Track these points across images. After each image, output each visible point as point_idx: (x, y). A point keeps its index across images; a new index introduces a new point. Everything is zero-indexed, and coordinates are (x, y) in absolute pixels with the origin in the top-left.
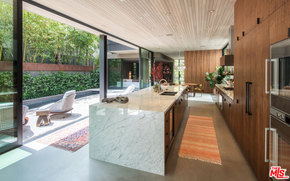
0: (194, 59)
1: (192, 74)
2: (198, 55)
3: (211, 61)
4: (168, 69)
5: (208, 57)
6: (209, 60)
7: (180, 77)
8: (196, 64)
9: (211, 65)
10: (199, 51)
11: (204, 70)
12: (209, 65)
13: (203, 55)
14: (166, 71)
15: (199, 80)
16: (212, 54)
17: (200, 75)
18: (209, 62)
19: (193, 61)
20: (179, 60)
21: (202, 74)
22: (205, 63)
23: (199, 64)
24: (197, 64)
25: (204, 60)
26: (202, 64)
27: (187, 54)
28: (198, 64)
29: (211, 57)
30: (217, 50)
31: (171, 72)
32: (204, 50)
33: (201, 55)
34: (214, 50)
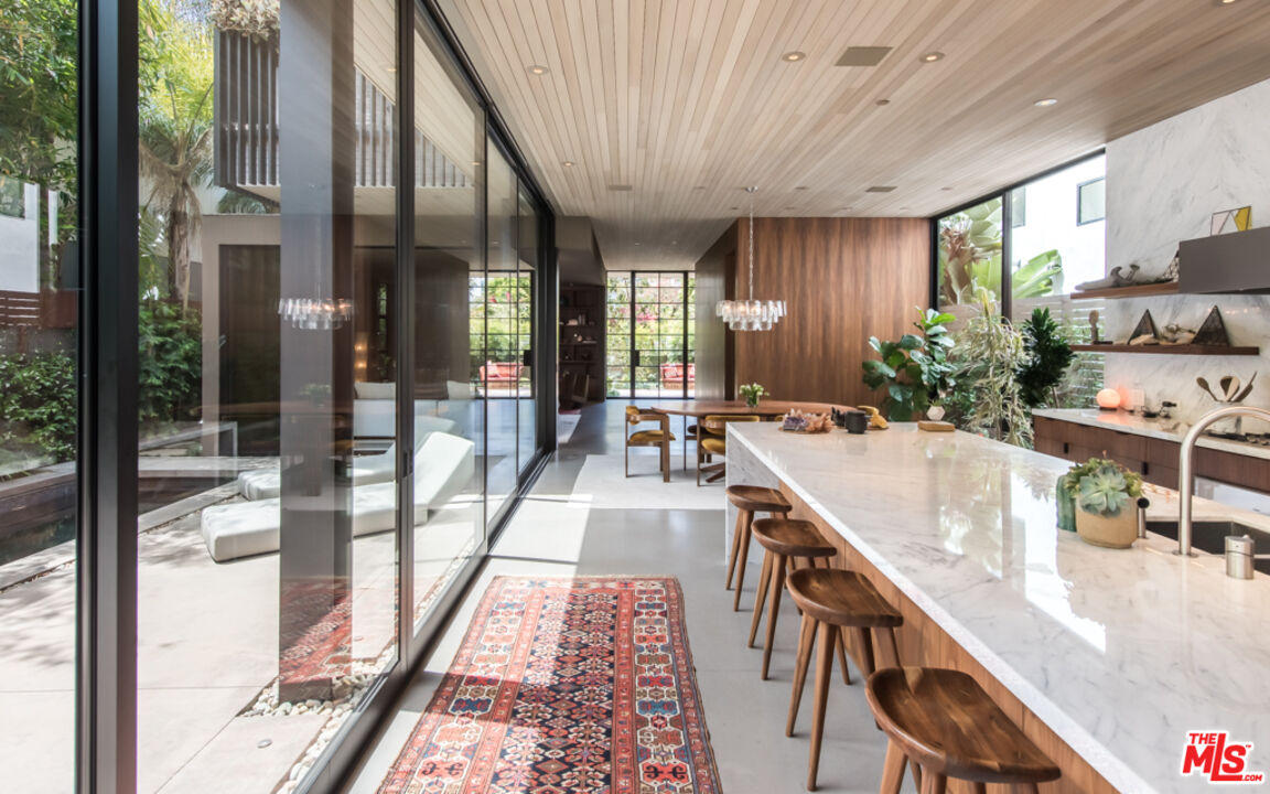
0: (792, 262)
2: (813, 241)
3: (874, 276)
4: (573, 323)
5: (862, 257)
6: (867, 275)
7: (638, 365)
8: (798, 290)
9: (875, 299)
10: (815, 224)
12: (867, 299)
13: (834, 243)
14: (562, 332)
16: (880, 240)
18: (867, 284)
19: (785, 273)
20: (633, 273)
22: (845, 286)
23: (818, 292)
24: (803, 294)
25: (840, 273)
26: (833, 295)
28: (809, 291)
29: (876, 253)
30: (908, 219)
31: (593, 339)
32: (842, 219)
33: (827, 242)
34: (891, 219)
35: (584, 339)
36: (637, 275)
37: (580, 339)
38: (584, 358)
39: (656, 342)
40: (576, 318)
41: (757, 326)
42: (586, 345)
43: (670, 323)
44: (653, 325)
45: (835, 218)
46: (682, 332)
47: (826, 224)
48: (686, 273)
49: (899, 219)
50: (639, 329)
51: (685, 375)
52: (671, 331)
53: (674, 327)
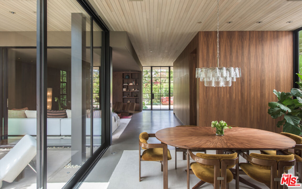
1: (218, 96)
3: (266, 60)
4: (131, 84)
6: (262, 59)
7: (153, 99)
10: (237, 34)
11: (250, 85)
13: (246, 43)
14: (128, 87)
15: (237, 111)
17: (240, 98)
18: (263, 63)
20: (152, 67)
21: (246, 94)
25: (249, 59)
27: (205, 40)
29: (267, 48)
30: (282, 32)
31: (138, 90)
32: (250, 32)
33: (242, 43)
34: (274, 32)
35: (135, 90)
36: (153, 68)
37: (133, 90)
38: (135, 96)
39: (160, 90)
40: (132, 83)
41: (222, 84)
42: (135, 92)
43: (164, 84)
44: (159, 85)
45: (246, 31)
46: (168, 87)
47: (242, 34)
48: (169, 67)
49: (278, 32)
50: (154, 86)
51: (170, 101)
52: (164, 87)
53: (166, 85)
